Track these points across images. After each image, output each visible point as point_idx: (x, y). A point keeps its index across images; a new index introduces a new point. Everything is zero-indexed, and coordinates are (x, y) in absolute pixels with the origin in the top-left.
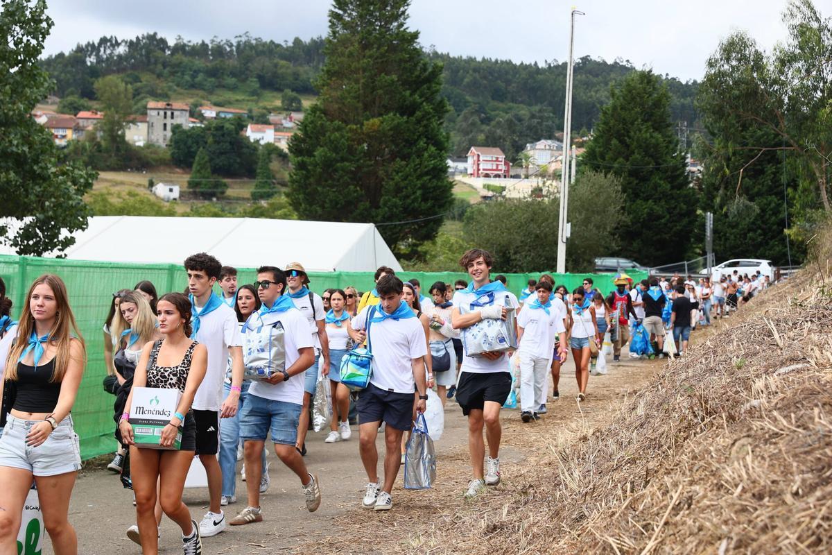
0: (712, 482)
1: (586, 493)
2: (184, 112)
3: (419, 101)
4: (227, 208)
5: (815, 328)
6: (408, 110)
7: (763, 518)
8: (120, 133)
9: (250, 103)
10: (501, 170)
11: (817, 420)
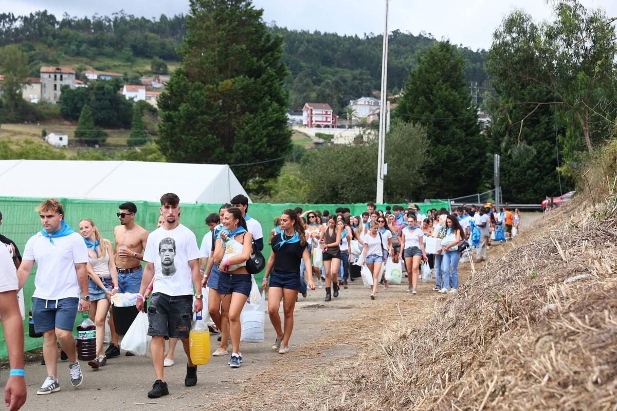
0: (522, 373)
1: (411, 382)
2: (71, 75)
3: (264, 65)
4: (107, 153)
5: (590, 245)
6: (255, 73)
7: (570, 403)
8: (18, 92)
9: (125, 68)
10: (330, 122)
11: (607, 320)
